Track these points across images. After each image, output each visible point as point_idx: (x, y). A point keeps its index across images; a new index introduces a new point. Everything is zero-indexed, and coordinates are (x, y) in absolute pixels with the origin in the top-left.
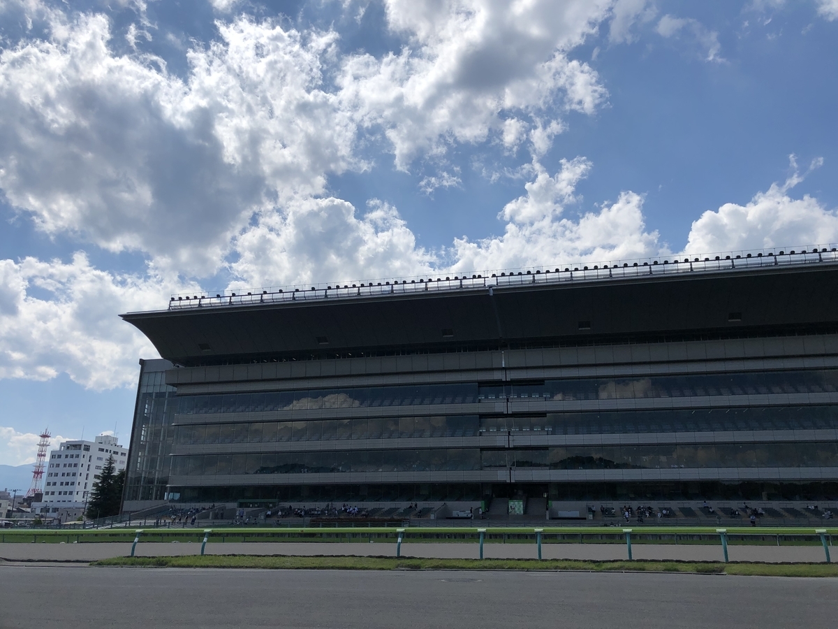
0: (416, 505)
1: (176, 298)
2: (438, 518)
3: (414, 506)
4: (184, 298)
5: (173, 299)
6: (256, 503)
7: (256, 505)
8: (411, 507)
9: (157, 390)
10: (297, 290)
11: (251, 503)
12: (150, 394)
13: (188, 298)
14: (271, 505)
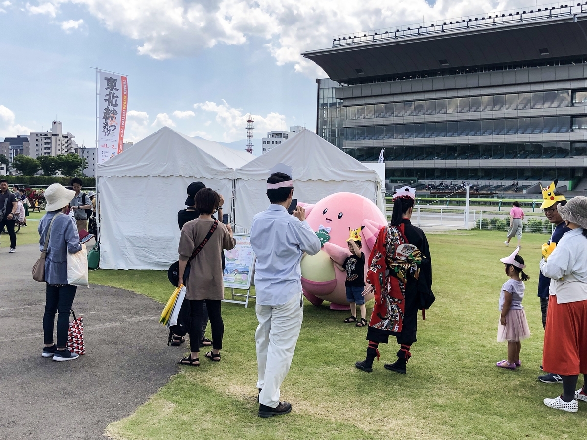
0: (517, 183)
1: (337, 39)
2: (529, 193)
3: (515, 184)
4: (342, 38)
5: (335, 40)
6: (402, 180)
7: (402, 182)
8: (513, 185)
9: (330, 101)
10: (421, 27)
11: (398, 180)
12: (326, 104)
13: (344, 38)
14: (412, 182)
